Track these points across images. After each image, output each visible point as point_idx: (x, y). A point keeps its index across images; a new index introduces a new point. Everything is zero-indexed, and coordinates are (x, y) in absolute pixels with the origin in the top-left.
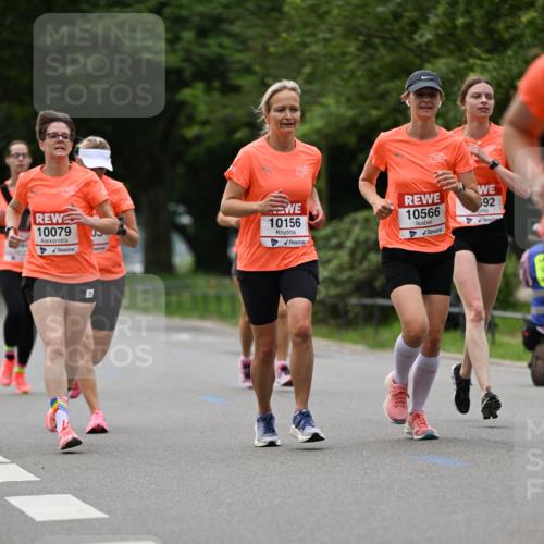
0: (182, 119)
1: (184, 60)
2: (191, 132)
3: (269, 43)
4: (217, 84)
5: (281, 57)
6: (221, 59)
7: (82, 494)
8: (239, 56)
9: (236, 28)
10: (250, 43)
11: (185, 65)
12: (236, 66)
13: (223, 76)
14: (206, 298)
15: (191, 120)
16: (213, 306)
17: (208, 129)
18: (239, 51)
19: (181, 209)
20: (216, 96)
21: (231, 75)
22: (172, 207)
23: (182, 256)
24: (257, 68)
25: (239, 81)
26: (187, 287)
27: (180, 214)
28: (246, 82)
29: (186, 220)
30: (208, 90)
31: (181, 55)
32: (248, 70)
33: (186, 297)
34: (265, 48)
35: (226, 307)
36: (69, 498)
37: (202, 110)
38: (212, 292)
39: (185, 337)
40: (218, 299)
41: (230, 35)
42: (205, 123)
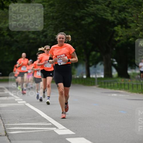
0: (115, 35)
1: (115, 19)
2: (117, 39)
3: (139, 14)
4: (124, 26)
5: (141, 18)
6: (125, 19)
7: (87, 138)
8: (131, 18)
9: (129, 10)
10: (133, 14)
11: (115, 20)
12: (130, 21)
13: (126, 23)
14: (121, 84)
15: (117, 35)
16: (123, 86)
17: (121, 38)
18: (130, 17)
19: (114, 60)
20: (124, 29)
21: (128, 23)
22: (112, 59)
23: (115, 73)
24: (135, 21)
25: (131, 25)
26: (116, 81)
27: (114, 62)
28: (132, 25)
29: (116, 63)
30: (122, 27)
31: (114, 17)
32: (133, 22)
33: (116, 84)
34: (137, 16)
35: (127, 87)
36: (83, 139)
37: (120, 33)
38: (123, 83)
39: (115, 95)
40: (124, 84)
41: (128, 12)
42: (121, 36)
